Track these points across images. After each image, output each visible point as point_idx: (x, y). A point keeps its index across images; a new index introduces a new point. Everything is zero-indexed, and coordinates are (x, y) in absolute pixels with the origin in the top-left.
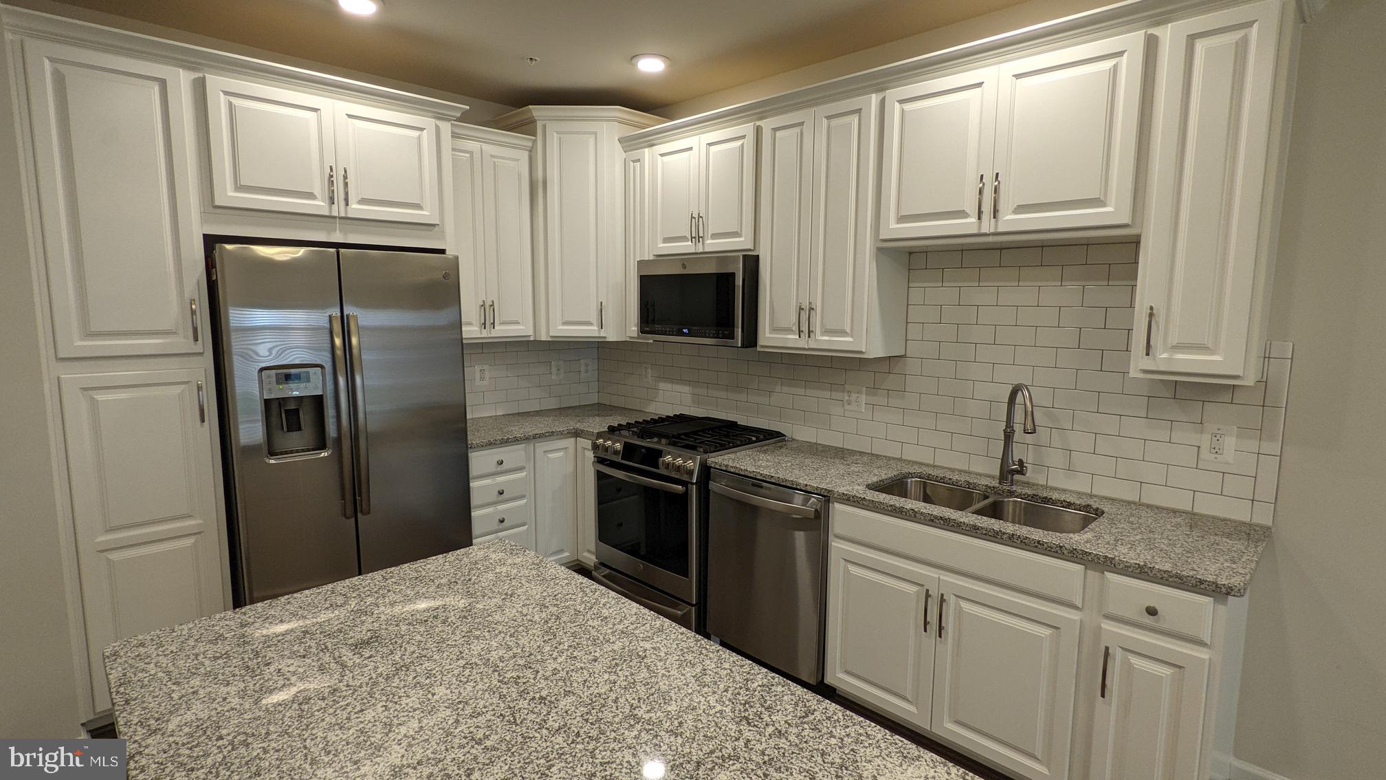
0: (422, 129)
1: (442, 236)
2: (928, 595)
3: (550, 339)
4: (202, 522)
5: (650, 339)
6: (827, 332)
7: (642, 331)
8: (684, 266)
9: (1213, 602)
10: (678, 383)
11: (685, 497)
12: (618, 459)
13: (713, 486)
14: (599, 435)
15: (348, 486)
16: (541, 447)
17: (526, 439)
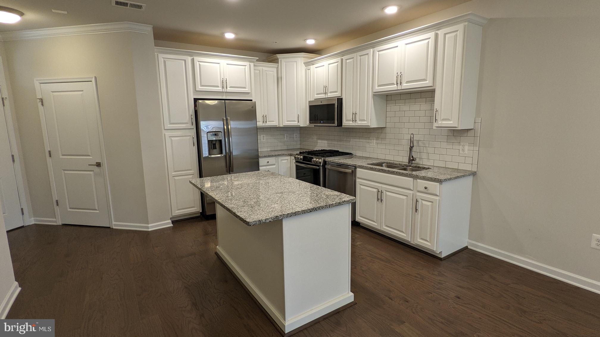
0: (246, 66)
1: (251, 96)
2: (378, 191)
3: (283, 126)
4: (194, 171)
5: (313, 125)
6: (360, 120)
7: (310, 123)
8: (321, 102)
9: (439, 185)
10: (323, 140)
11: (318, 170)
12: (302, 161)
13: (326, 166)
14: (297, 154)
15: (228, 164)
16: (280, 158)
17: (276, 156)
